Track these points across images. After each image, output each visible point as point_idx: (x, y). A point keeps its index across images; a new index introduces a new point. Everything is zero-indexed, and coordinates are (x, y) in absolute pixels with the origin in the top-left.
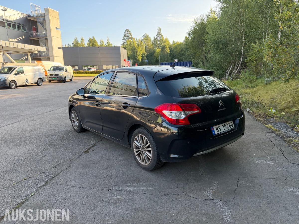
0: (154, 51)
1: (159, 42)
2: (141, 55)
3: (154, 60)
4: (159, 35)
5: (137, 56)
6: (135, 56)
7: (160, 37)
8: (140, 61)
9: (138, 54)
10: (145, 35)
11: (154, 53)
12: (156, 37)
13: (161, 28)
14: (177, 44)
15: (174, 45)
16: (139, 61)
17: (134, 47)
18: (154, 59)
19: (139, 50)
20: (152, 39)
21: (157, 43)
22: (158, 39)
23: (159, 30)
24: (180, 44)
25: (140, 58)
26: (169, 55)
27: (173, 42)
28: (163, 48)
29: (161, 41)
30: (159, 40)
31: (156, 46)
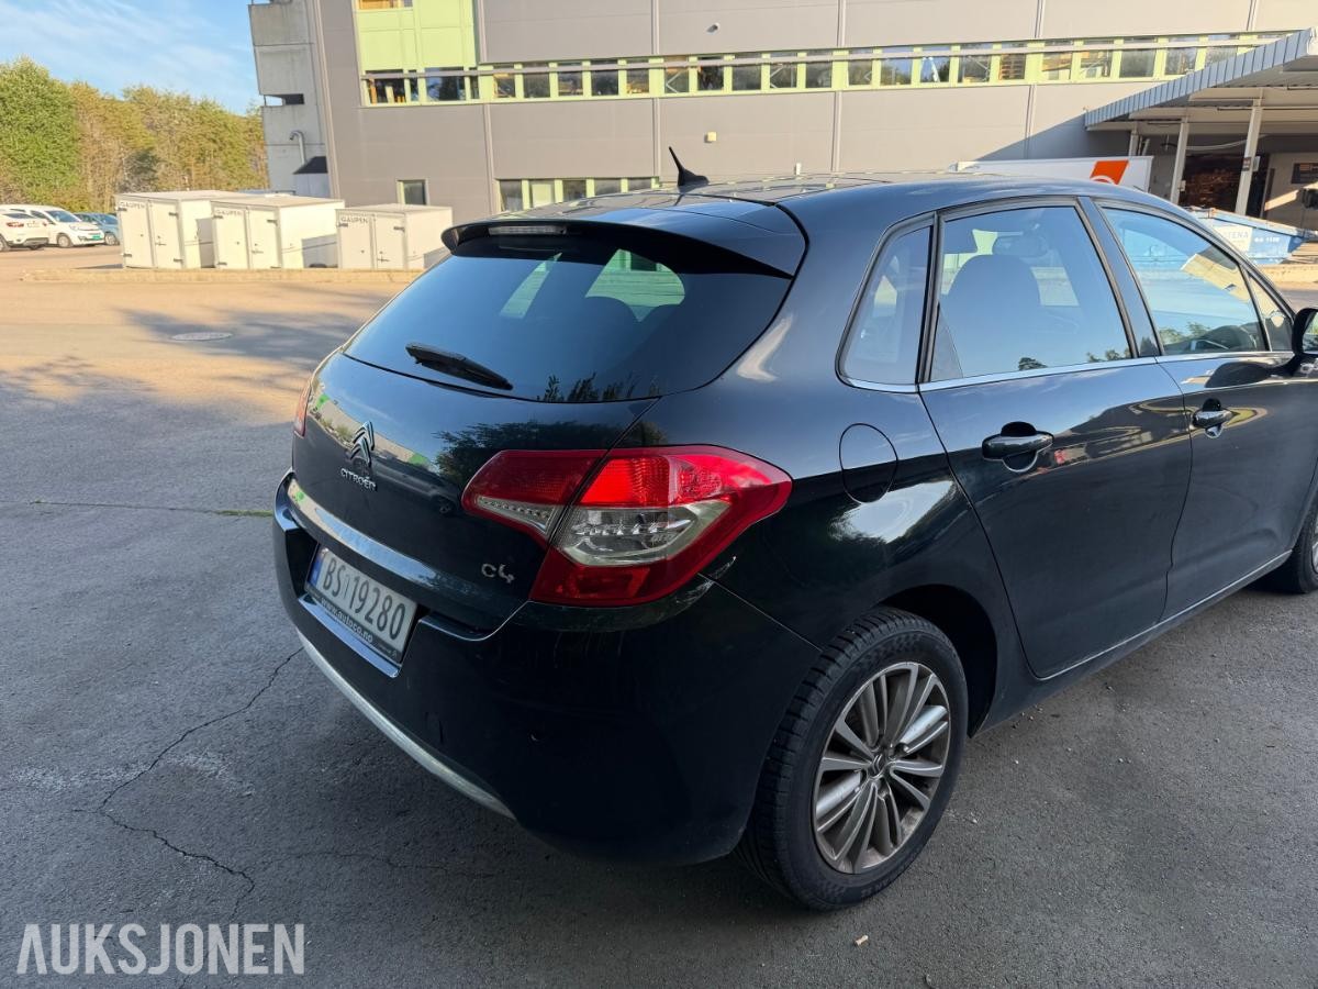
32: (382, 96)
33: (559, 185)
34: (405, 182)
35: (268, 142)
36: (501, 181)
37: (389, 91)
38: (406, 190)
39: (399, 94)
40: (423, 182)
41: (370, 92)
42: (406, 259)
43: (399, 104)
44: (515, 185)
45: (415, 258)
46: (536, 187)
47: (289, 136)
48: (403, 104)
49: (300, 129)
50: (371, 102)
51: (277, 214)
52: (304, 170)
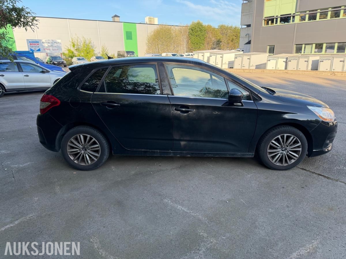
32: (268, 23)
33: (314, 45)
34: (269, 46)
35: (240, 37)
36: (296, 45)
37: (270, 22)
38: (269, 48)
39: (272, 22)
40: (274, 46)
41: (265, 23)
42: (249, 66)
43: (272, 25)
44: (300, 46)
45: (252, 66)
46: (307, 46)
47: (245, 35)
48: (273, 25)
49: (248, 33)
50: (265, 25)
51: (223, 56)
52: (247, 44)
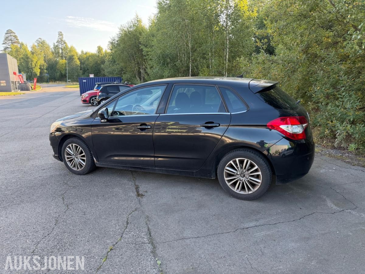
0: (56, 63)
1: (62, 50)
2: (39, 67)
3: (58, 74)
4: (61, 41)
5: (32, 69)
6: (29, 69)
7: (63, 44)
8: (38, 75)
9: (33, 64)
10: (39, 40)
11: (57, 64)
12: (56, 44)
13: (62, 32)
14: (88, 55)
15: (85, 56)
16: (36, 75)
17: (27, 55)
18: (58, 72)
19: (35, 60)
20: (52, 46)
21: (58, 53)
22: (60, 46)
23: (60, 35)
24: (93, 56)
25: (37, 71)
26: (79, 68)
27: (82, 52)
28: (71, 59)
29: (65, 49)
30: (62, 49)
31: (59, 56)
